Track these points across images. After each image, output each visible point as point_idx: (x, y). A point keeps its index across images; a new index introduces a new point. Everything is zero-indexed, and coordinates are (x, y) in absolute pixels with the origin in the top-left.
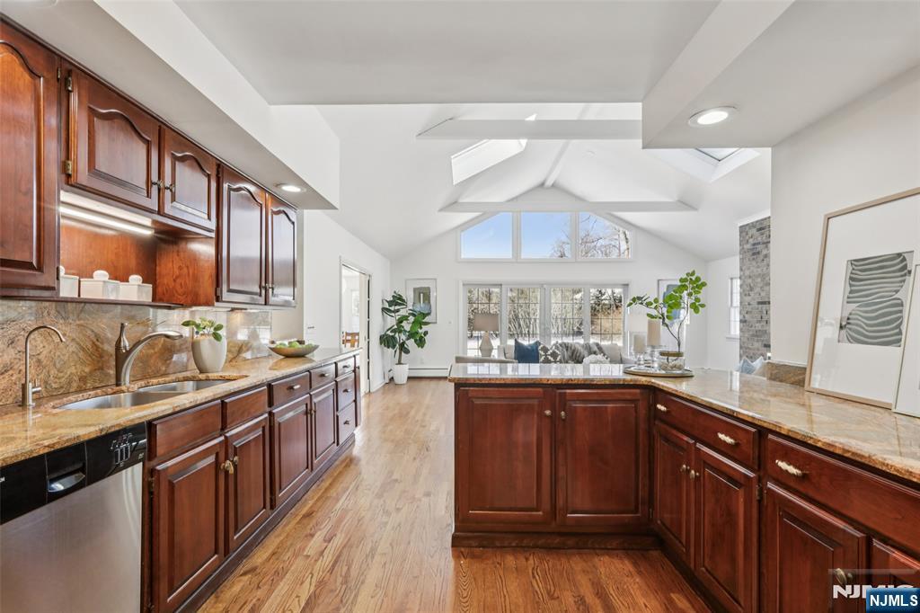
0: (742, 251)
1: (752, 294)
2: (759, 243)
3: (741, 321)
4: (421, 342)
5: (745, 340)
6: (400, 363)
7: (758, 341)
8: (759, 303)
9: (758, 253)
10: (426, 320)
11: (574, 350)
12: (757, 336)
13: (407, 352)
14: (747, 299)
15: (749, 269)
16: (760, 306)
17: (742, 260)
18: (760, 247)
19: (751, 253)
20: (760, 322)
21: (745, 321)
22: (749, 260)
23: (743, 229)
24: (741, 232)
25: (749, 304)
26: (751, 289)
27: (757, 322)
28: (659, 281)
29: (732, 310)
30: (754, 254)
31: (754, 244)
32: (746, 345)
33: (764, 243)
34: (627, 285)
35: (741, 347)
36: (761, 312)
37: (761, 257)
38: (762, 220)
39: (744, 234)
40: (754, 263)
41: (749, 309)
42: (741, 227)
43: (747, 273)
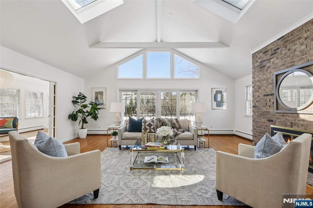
0: (254, 68)
1: (260, 91)
2: (264, 61)
3: (253, 107)
4: (95, 118)
5: (256, 117)
6: (82, 128)
7: (264, 118)
8: (264, 95)
9: (264, 66)
10: (98, 107)
11: (163, 123)
12: (263, 115)
13: (86, 123)
14: (257, 94)
15: (258, 76)
16: (265, 97)
17: (254, 73)
18: (264, 63)
19: (259, 68)
20: (265, 106)
21: (256, 107)
22: (258, 72)
23: (254, 55)
24: (253, 57)
25: (258, 97)
26: (260, 88)
27: (264, 106)
28: (212, 88)
29: (247, 102)
30: (261, 67)
31: (261, 62)
32: (256, 120)
33: (268, 60)
34: (197, 91)
35: (253, 121)
36: (266, 101)
37: (266, 68)
38: (266, 47)
39: (255, 57)
40: (261, 73)
41: (258, 99)
42: (253, 54)
43: (257, 79)
